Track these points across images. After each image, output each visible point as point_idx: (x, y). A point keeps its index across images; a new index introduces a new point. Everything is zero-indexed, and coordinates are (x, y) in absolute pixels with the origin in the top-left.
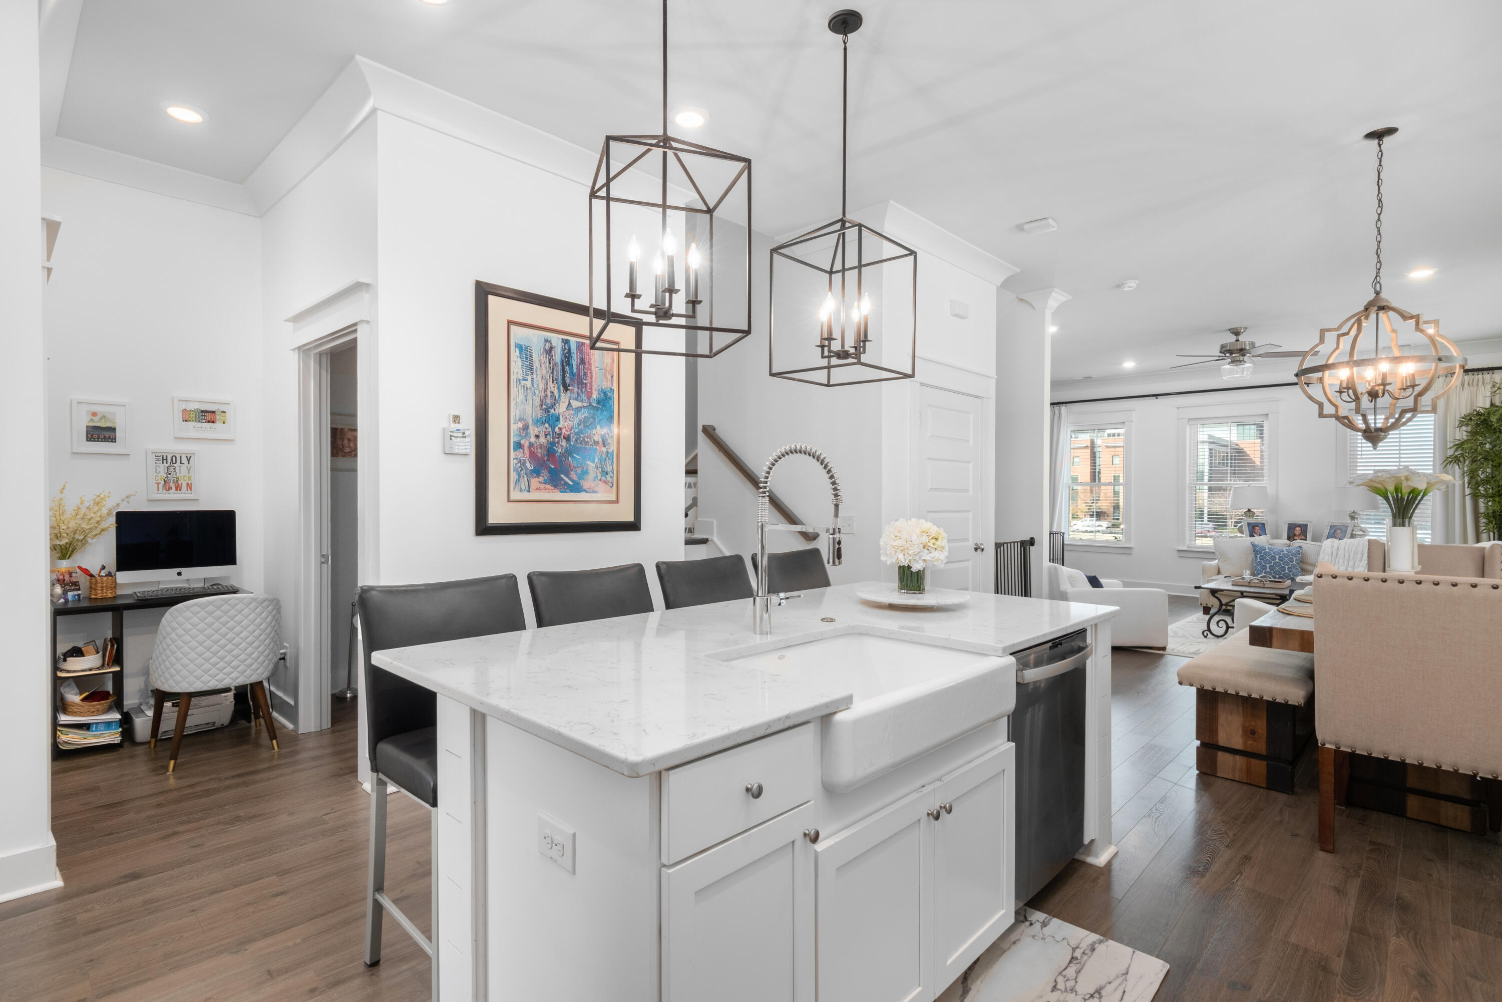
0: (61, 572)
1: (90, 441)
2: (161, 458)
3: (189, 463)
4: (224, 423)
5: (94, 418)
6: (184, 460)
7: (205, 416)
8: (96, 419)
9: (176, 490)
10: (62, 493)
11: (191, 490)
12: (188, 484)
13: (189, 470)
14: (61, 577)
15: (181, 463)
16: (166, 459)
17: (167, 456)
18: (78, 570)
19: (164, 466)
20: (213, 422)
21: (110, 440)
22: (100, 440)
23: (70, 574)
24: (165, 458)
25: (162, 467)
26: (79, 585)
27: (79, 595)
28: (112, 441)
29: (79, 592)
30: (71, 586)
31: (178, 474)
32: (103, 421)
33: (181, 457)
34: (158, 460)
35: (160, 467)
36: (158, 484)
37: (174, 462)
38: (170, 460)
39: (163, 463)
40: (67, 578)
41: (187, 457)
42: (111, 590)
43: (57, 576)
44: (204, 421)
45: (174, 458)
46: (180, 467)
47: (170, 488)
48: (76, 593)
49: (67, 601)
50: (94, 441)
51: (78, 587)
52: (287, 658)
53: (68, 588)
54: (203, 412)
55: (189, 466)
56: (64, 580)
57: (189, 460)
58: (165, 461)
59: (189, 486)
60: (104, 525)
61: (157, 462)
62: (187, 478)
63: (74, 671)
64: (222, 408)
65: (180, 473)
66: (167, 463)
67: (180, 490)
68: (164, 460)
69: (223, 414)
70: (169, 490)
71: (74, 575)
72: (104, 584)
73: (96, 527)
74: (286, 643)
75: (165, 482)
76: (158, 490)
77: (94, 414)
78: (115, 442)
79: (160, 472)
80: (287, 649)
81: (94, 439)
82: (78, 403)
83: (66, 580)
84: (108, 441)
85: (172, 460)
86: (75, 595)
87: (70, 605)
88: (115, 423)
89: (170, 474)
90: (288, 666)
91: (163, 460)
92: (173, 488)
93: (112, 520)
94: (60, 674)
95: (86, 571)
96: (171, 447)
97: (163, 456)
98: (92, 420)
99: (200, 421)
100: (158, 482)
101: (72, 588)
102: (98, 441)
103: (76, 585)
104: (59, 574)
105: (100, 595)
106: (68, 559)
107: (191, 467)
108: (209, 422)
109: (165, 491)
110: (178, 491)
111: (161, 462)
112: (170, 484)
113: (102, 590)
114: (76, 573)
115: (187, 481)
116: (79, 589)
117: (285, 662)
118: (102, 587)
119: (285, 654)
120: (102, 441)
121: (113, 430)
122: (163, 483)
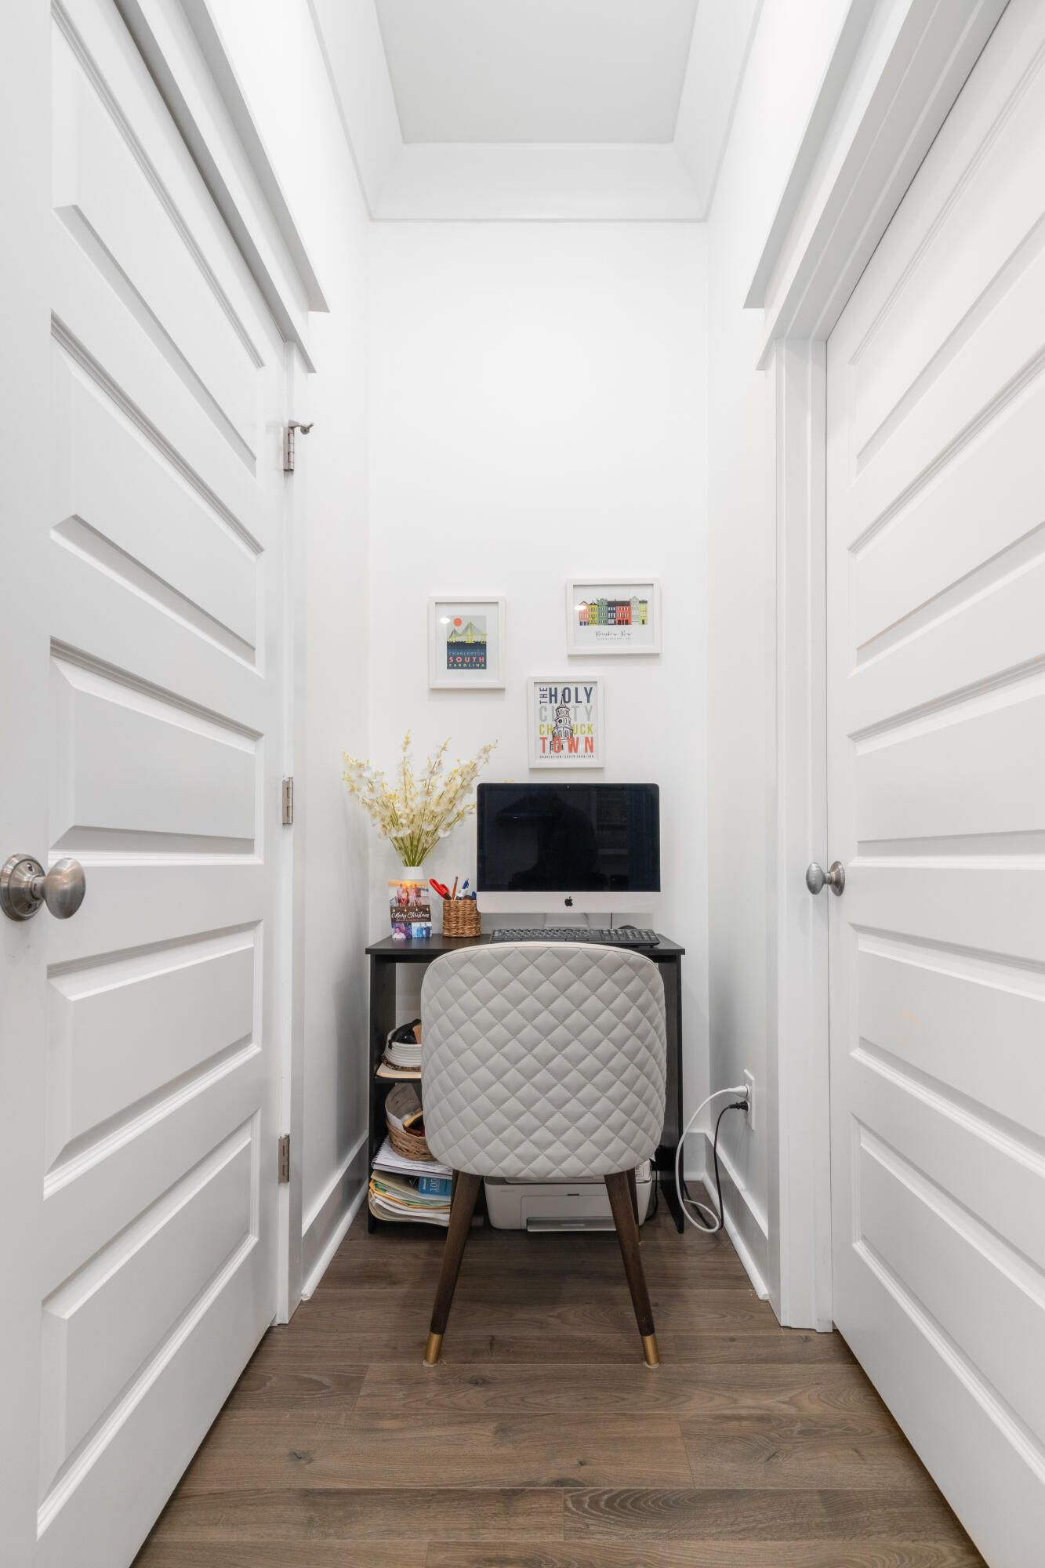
0: (404, 887)
1: (453, 668)
2: (548, 692)
3: (588, 702)
4: (643, 622)
5: (456, 628)
6: (582, 696)
7: (613, 612)
8: (460, 629)
9: (570, 751)
10: (405, 749)
11: (592, 751)
12: (587, 740)
13: (589, 714)
14: (404, 896)
15: (577, 702)
16: (556, 695)
17: (556, 689)
18: (431, 888)
19: (553, 707)
20: (627, 622)
21: (478, 665)
22: (465, 665)
23: (418, 892)
24: (553, 693)
25: (551, 708)
26: (429, 912)
27: (428, 929)
28: (480, 668)
29: (429, 924)
30: (417, 913)
31: (572, 722)
32: (469, 633)
33: (576, 689)
34: (543, 696)
35: (546, 710)
36: (544, 739)
37: (567, 700)
38: (558, 696)
39: (551, 702)
40: (412, 898)
41: (585, 689)
42: (470, 924)
43: (398, 892)
44: (612, 621)
45: (567, 691)
46: (575, 707)
47: (561, 748)
48: (423, 925)
49: (409, 938)
50: (458, 668)
51: (427, 916)
52: (753, 1105)
53: (413, 914)
54: (611, 604)
55: (589, 705)
56: (408, 901)
57: (588, 696)
58: (553, 698)
59: (590, 745)
60: (459, 808)
61: (543, 700)
62: (585, 729)
63: (403, 1069)
64: (641, 594)
65: (575, 720)
66: (556, 702)
67: (576, 751)
68: (553, 696)
69: (643, 606)
70: (558, 752)
71: (423, 893)
72: (460, 913)
73: (450, 811)
74: (749, 1069)
75: (553, 737)
76: (544, 751)
77: (458, 622)
78: (485, 668)
79: (546, 717)
80: (750, 1084)
81: (458, 664)
82: (436, 603)
83: (411, 901)
84: (476, 668)
85: (564, 695)
86: (422, 929)
87: (415, 945)
88: (485, 635)
89: (560, 721)
90: (753, 1128)
91: (551, 696)
92: (566, 745)
93: (472, 799)
94: (384, 1072)
95: (442, 890)
96: (564, 672)
97: (550, 689)
98: (454, 631)
99: (606, 623)
100: (544, 736)
101: (419, 916)
102: (462, 668)
103: (425, 912)
104: (401, 890)
105: (454, 931)
106: (418, 866)
107: (591, 707)
108: (620, 623)
109: (553, 752)
110: (573, 753)
111: (547, 700)
112: (559, 739)
113: (458, 923)
114: (427, 890)
115: (586, 735)
116: (429, 920)
117: (746, 1116)
118: (457, 918)
119: (746, 1096)
120: (467, 668)
121: (480, 646)
122: (550, 738)
